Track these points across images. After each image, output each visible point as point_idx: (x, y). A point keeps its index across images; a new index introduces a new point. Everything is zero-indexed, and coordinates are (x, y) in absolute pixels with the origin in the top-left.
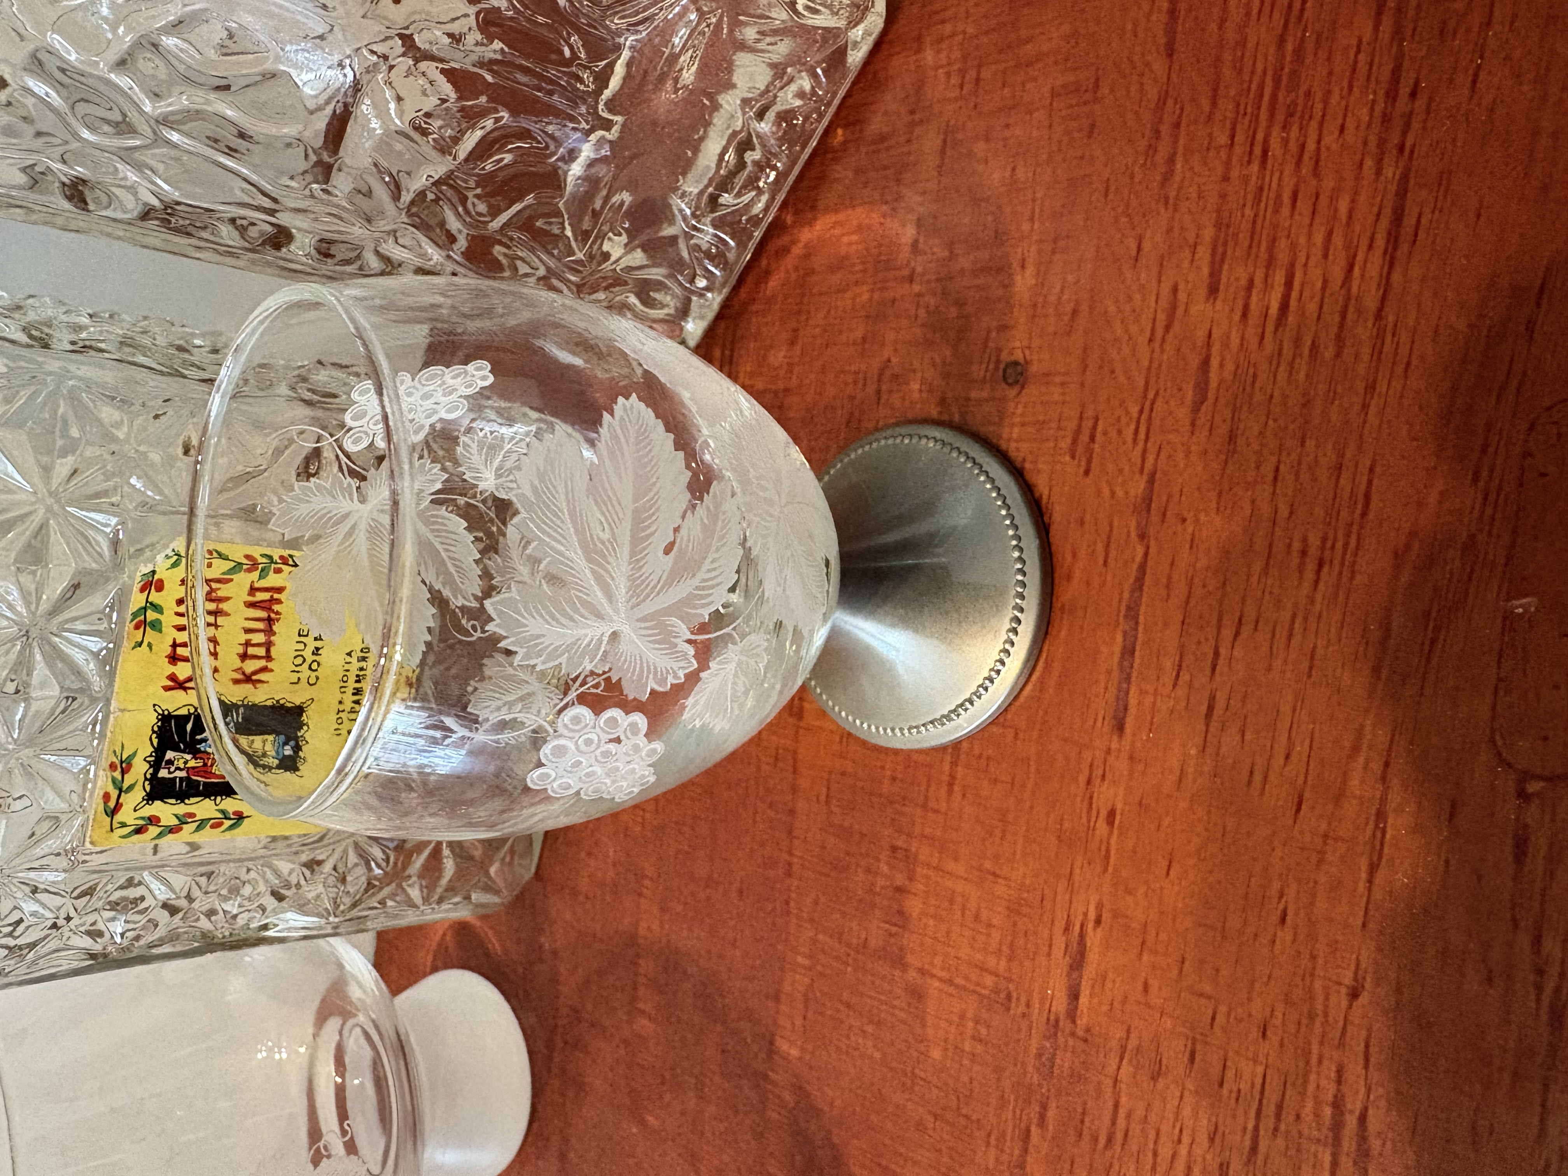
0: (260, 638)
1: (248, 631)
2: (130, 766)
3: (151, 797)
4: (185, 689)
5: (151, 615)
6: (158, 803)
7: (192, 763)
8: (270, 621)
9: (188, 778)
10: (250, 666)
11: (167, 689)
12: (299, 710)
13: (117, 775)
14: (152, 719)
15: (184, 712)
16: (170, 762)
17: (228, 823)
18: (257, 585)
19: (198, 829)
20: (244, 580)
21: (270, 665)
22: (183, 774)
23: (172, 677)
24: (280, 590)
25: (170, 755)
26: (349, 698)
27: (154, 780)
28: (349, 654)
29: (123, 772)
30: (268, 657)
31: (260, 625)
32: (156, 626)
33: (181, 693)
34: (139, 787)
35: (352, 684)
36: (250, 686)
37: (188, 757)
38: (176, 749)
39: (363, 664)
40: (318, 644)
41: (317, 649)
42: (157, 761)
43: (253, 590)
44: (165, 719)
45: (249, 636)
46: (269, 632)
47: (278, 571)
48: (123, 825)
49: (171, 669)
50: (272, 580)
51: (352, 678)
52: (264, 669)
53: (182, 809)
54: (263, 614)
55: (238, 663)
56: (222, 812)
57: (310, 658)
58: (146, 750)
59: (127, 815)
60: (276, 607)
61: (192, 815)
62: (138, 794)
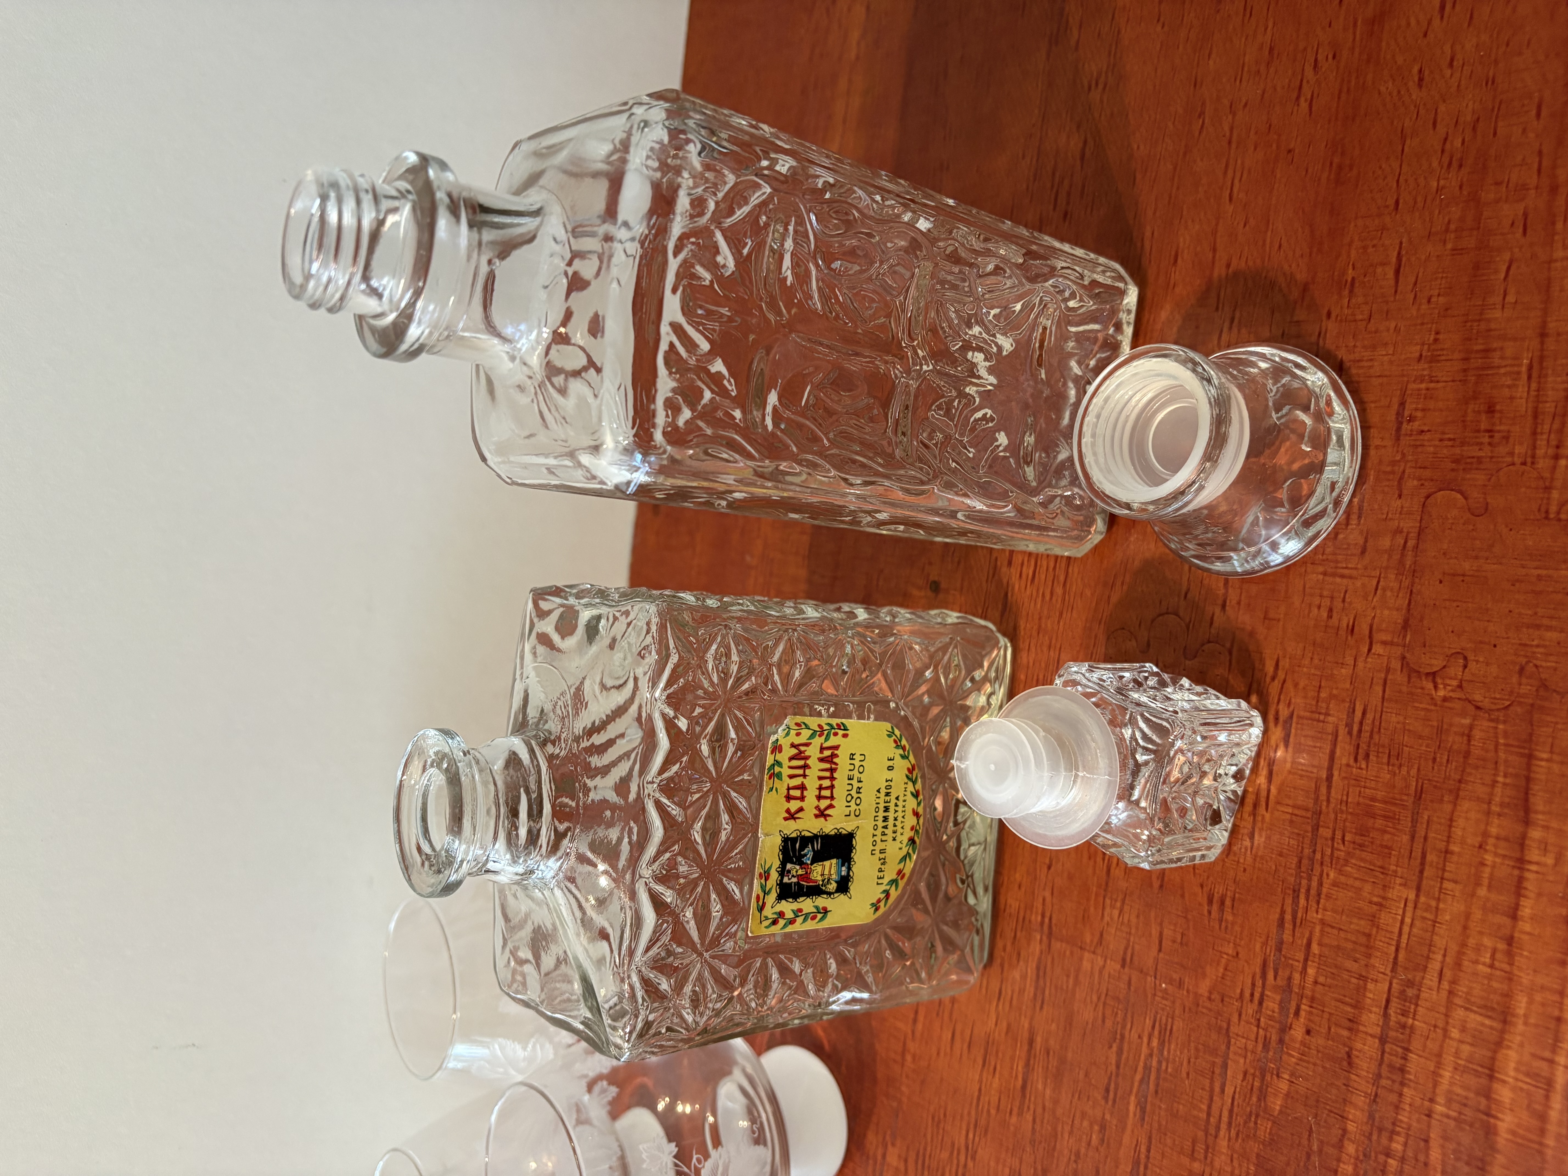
0: (826, 783)
1: (820, 778)
2: (769, 875)
3: (781, 897)
4: (795, 819)
5: (777, 769)
6: (783, 902)
7: (800, 872)
8: (832, 771)
9: (798, 884)
10: (824, 804)
11: (786, 819)
12: (851, 836)
13: (763, 881)
14: (778, 841)
15: (794, 835)
16: (789, 871)
17: (819, 916)
18: (825, 745)
19: (805, 920)
20: (818, 741)
21: (833, 803)
22: (794, 880)
23: (788, 811)
24: (837, 747)
25: (789, 866)
26: (880, 824)
27: (781, 885)
28: (878, 791)
29: (766, 880)
30: (832, 798)
31: (827, 774)
32: (779, 776)
33: (792, 822)
34: (774, 891)
35: (881, 814)
36: (822, 819)
37: (798, 867)
38: (792, 863)
39: (888, 798)
40: (860, 785)
41: (859, 788)
42: (783, 872)
43: (822, 749)
44: (786, 840)
45: (822, 782)
46: (832, 778)
47: (836, 734)
48: (767, 918)
49: (787, 805)
50: (833, 741)
51: (882, 809)
52: (831, 806)
53: (795, 906)
54: (828, 766)
55: (816, 803)
56: (817, 907)
57: (855, 795)
58: (777, 863)
59: (768, 912)
60: (835, 760)
61: (800, 910)
62: (773, 895)
